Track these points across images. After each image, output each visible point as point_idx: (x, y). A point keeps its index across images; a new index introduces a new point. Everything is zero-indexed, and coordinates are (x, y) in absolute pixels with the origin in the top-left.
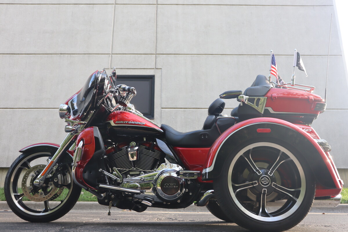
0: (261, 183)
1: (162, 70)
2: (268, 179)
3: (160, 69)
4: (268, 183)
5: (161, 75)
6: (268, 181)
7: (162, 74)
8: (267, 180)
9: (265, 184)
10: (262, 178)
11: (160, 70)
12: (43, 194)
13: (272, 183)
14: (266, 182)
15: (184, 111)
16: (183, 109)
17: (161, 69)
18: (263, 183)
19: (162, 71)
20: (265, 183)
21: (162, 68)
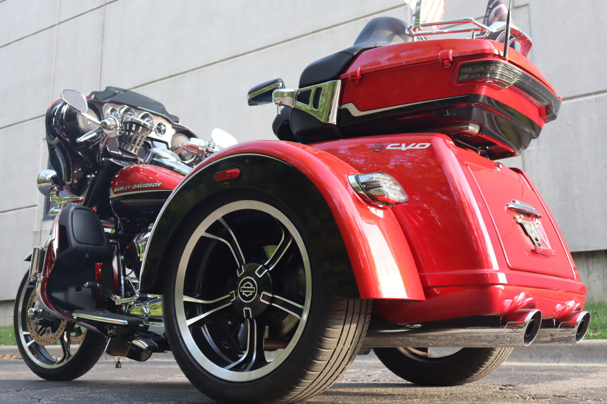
0: (241, 293)
1: (531, 8)
2: (254, 285)
3: (524, 6)
4: (254, 294)
5: (530, 22)
6: (252, 290)
7: (530, 17)
8: (252, 287)
9: (247, 296)
10: (242, 285)
11: (526, 8)
12: (51, 332)
13: (259, 293)
14: (250, 293)
15: (596, 99)
16: (593, 97)
17: (527, 5)
18: (243, 294)
19: (529, 10)
20: (247, 293)
21: (528, 2)
